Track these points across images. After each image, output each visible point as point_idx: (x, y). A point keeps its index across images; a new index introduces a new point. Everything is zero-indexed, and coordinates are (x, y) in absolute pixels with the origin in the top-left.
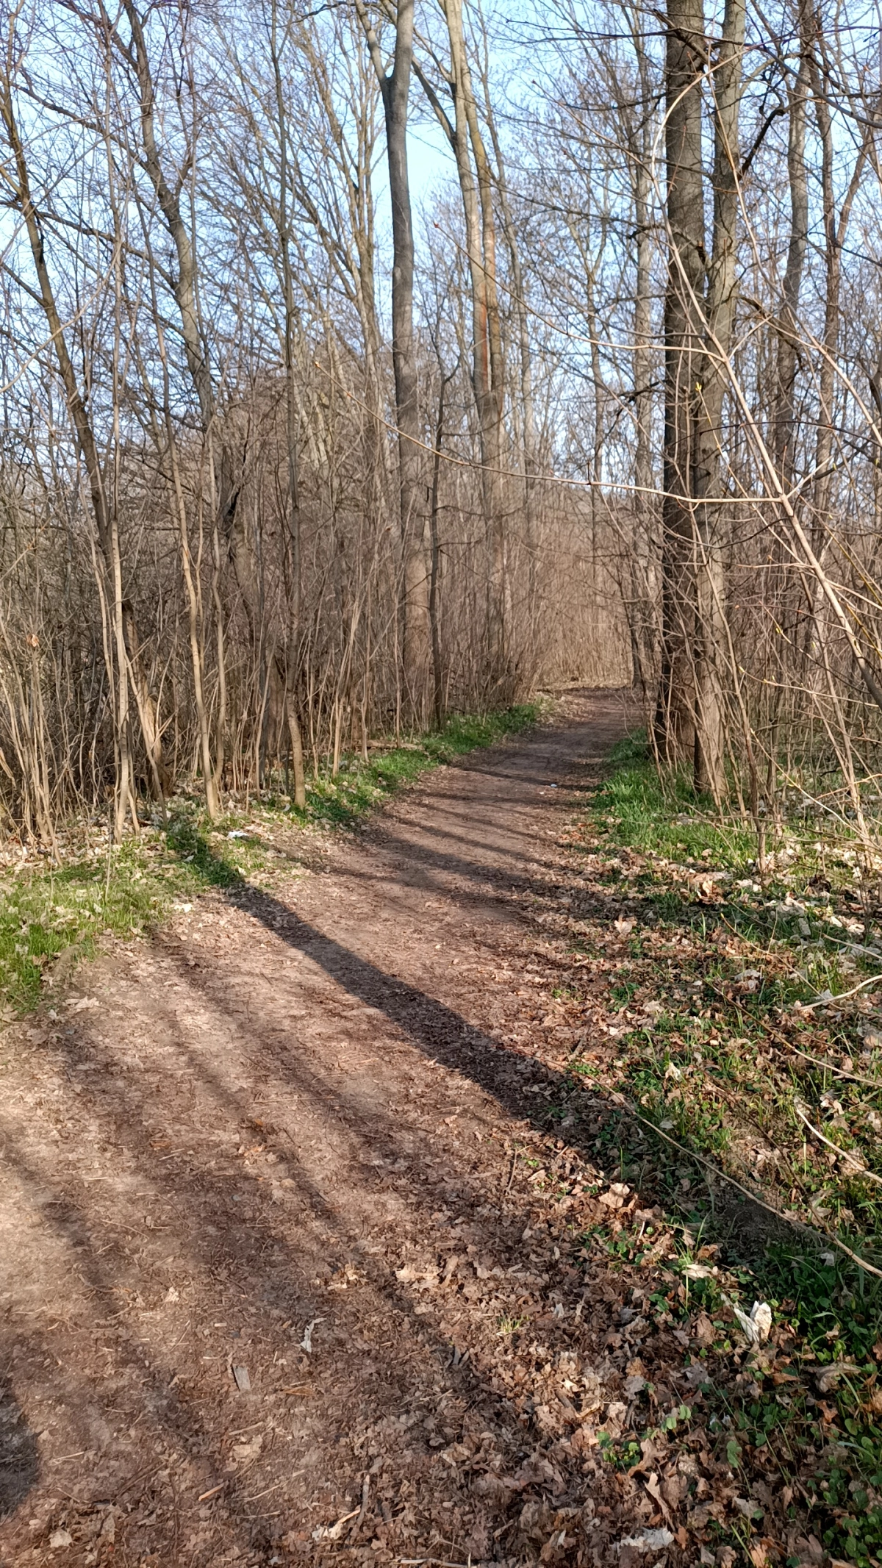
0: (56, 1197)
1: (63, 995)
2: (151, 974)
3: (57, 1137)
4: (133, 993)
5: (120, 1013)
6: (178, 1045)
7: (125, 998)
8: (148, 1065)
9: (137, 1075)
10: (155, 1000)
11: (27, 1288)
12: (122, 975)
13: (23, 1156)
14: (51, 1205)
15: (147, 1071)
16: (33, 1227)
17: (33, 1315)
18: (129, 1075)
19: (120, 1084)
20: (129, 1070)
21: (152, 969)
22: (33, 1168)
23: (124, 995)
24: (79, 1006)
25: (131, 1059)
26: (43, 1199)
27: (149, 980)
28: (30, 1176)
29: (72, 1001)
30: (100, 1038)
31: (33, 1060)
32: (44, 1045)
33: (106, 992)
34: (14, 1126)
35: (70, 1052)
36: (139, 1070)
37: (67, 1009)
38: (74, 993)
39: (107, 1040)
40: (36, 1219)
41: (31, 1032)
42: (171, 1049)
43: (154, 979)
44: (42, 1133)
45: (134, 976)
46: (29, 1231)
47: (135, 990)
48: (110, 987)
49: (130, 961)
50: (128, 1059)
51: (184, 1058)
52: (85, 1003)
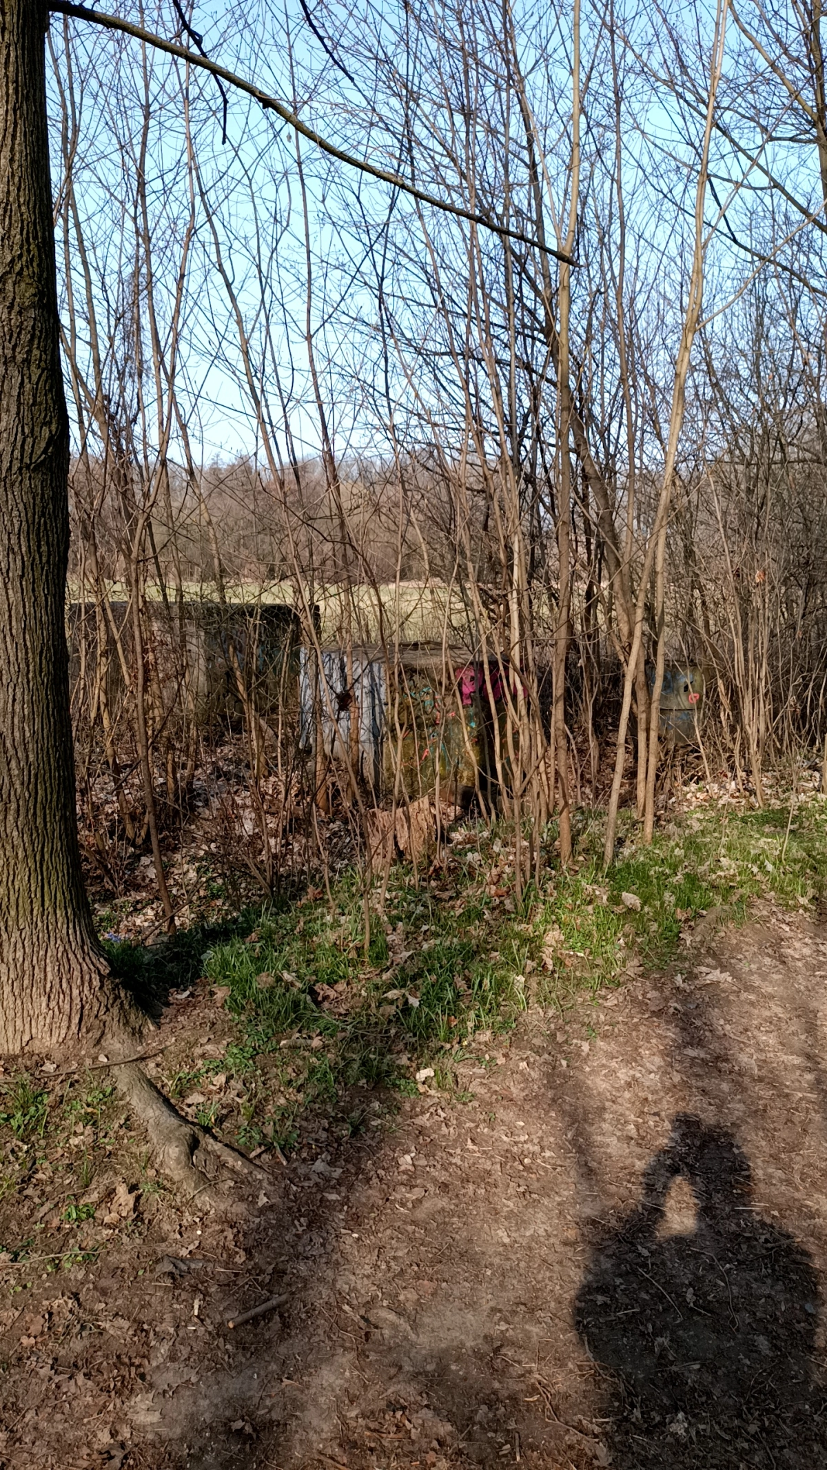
0: (604, 1214)
1: (697, 959)
2: (803, 957)
3: (633, 1133)
4: (775, 977)
5: (752, 997)
6: (809, 1057)
7: (764, 980)
8: (764, 1073)
9: (747, 1080)
10: (799, 991)
11: (527, 1327)
12: (770, 951)
13: (590, 1145)
14: (594, 1223)
15: (761, 1079)
16: (565, 1244)
17: (517, 1370)
18: (739, 1078)
19: (725, 1087)
20: (740, 1074)
21: (807, 951)
22: (594, 1165)
23: (764, 977)
24: (709, 977)
25: (747, 1059)
26: (589, 1211)
27: (799, 964)
28: (589, 1173)
29: (703, 969)
30: (722, 1022)
31: (642, 1028)
32: (658, 1013)
33: (744, 967)
34: (595, 1103)
35: (683, 1029)
36: (752, 1076)
37: (696, 977)
38: (710, 961)
39: (728, 1027)
40: (571, 1234)
41: (652, 994)
42: (797, 1060)
43: (806, 965)
44: (621, 1121)
45: (781, 955)
46: (559, 1248)
47: (778, 972)
48: (752, 962)
49: (783, 935)
50: (743, 1058)
51: (809, 1077)
52: (716, 975)
